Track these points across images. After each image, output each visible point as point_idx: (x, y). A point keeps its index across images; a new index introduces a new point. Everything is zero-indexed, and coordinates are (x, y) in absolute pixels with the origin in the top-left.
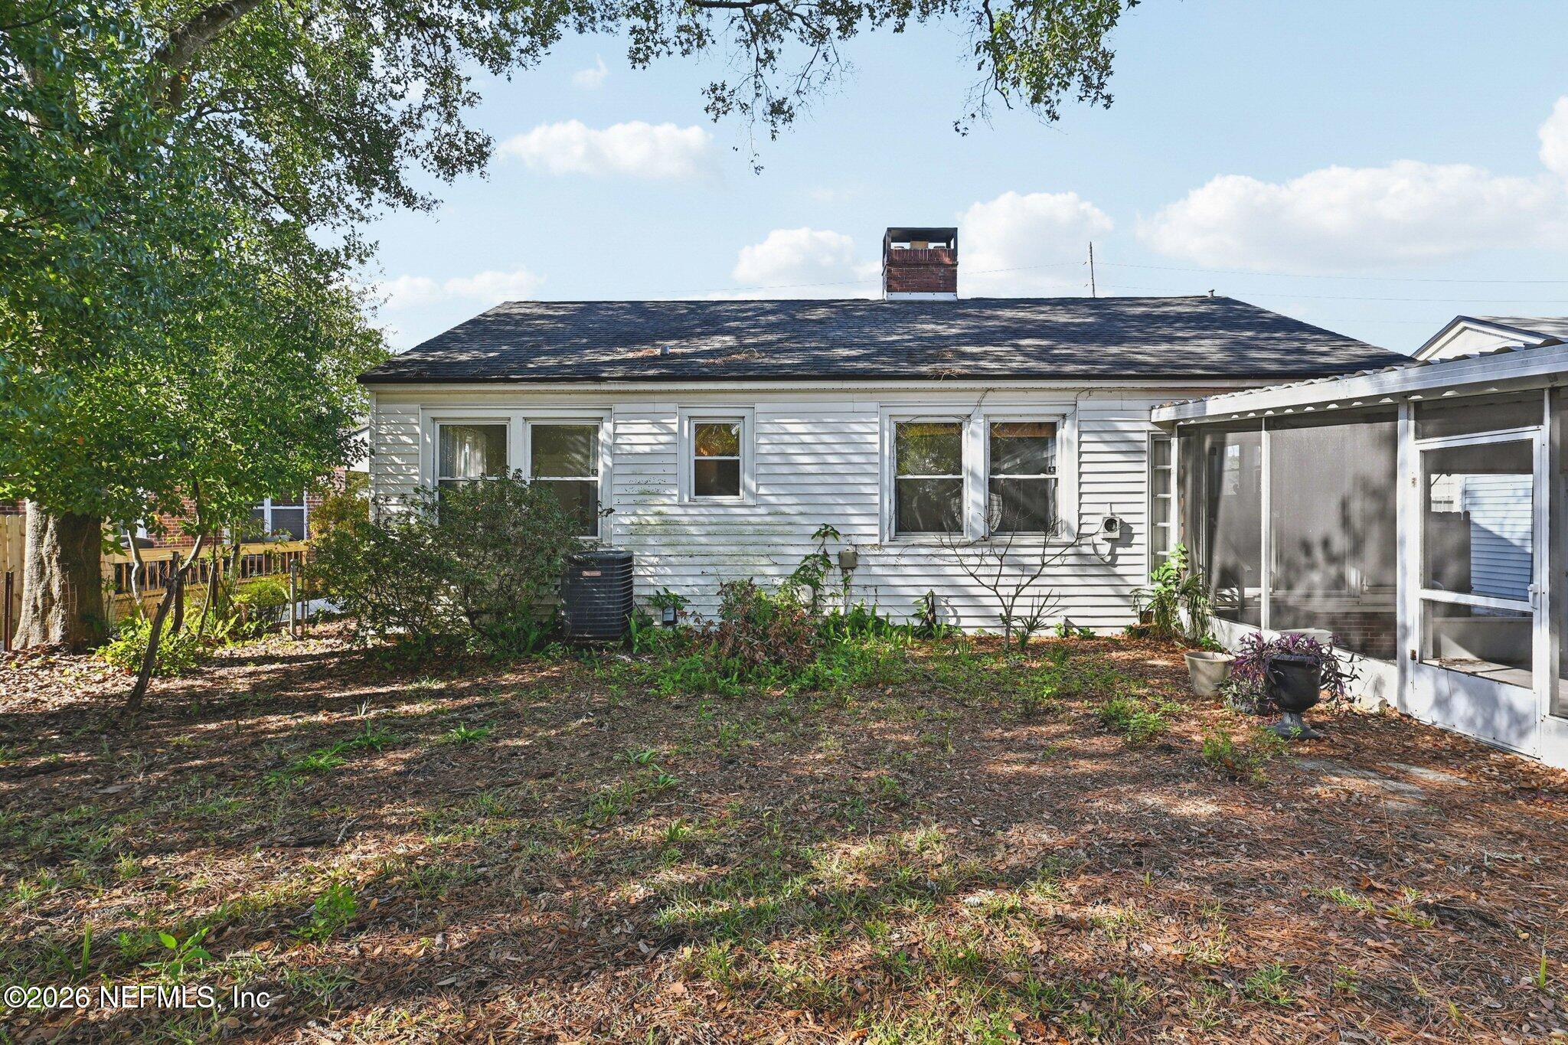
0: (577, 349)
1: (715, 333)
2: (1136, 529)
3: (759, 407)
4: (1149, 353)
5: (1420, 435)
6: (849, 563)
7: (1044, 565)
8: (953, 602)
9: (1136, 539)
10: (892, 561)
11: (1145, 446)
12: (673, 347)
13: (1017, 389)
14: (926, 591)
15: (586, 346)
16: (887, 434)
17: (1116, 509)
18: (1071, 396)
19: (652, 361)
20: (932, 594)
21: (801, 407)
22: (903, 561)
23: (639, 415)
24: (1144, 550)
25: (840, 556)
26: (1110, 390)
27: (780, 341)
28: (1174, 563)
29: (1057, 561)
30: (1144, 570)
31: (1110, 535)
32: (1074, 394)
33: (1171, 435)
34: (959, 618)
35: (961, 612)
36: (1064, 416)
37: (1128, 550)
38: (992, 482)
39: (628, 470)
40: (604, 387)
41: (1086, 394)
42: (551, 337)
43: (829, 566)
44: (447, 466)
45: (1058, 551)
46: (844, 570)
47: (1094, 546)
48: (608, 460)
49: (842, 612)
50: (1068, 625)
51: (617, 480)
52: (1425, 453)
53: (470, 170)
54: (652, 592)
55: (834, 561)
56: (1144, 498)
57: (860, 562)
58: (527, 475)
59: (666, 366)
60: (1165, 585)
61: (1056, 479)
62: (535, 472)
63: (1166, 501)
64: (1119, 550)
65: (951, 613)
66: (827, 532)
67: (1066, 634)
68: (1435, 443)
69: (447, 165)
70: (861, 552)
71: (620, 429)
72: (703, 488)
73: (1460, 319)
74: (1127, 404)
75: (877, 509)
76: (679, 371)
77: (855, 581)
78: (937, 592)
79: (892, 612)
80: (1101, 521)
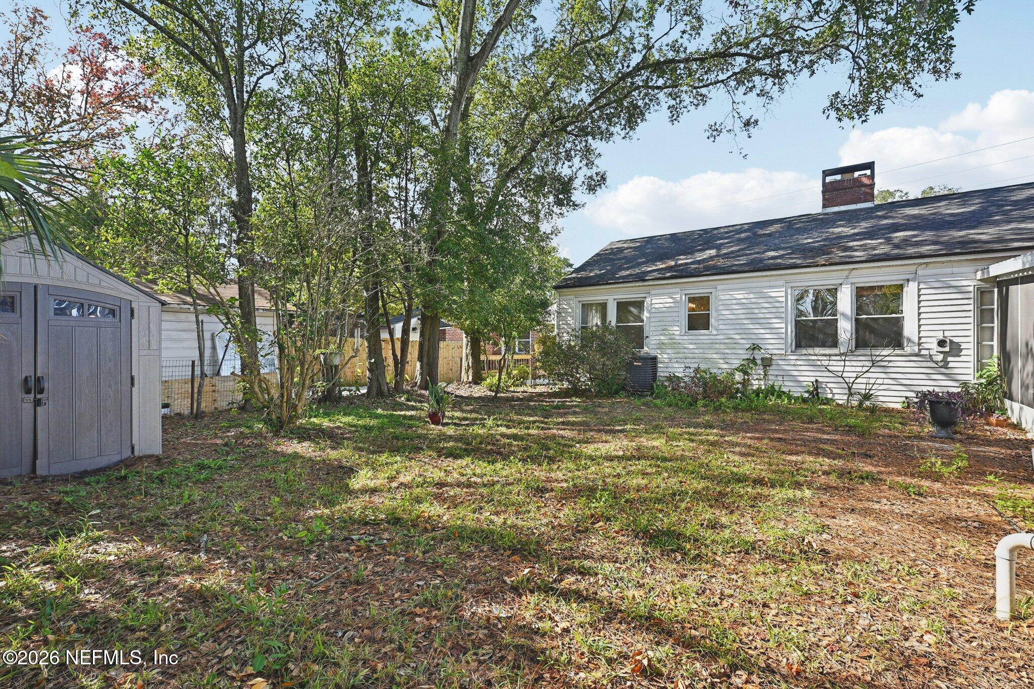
0: (639, 265)
1: (707, 249)
2: (963, 346)
3: (719, 287)
6: (767, 363)
8: (829, 385)
9: (964, 352)
10: (793, 362)
11: (972, 295)
12: (682, 260)
13: (874, 267)
14: (813, 379)
15: (643, 263)
16: (789, 297)
17: (947, 334)
18: (913, 268)
19: (670, 269)
20: (817, 381)
21: (743, 285)
22: (799, 363)
23: (663, 294)
24: (971, 359)
25: (762, 359)
26: (943, 262)
27: (739, 250)
30: (971, 371)
31: (942, 349)
32: (915, 267)
33: (992, 286)
34: (834, 394)
35: (835, 391)
36: (908, 280)
37: (957, 359)
38: (857, 320)
39: (657, 320)
40: (646, 283)
41: (924, 266)
42: (628, 260)
43: (756, 364)
44: (585, 320)
46: (765, 367)
47: (931, 356)
48: (648, 315)
49: (763, 387)
51: (652, 324)
53: (601, 188)
54: (667, 375)
55: (759, 362)
57: (774, 363)
58: (614, 323)
59: (675, 271)
61: (904, 317)
62: (618, 322)
64: (950, 359)
65: (829, 391)
66: (755, 347)
69: (592, 189)
70: (774, 357)
71: (654, 301)
72: (691, 327)
74: (955, 270)
75: (784, 336)
76: (682, 273)
77: (771, 372)
78: (820, 379)
79: (792, 389)
80: (935, 341)
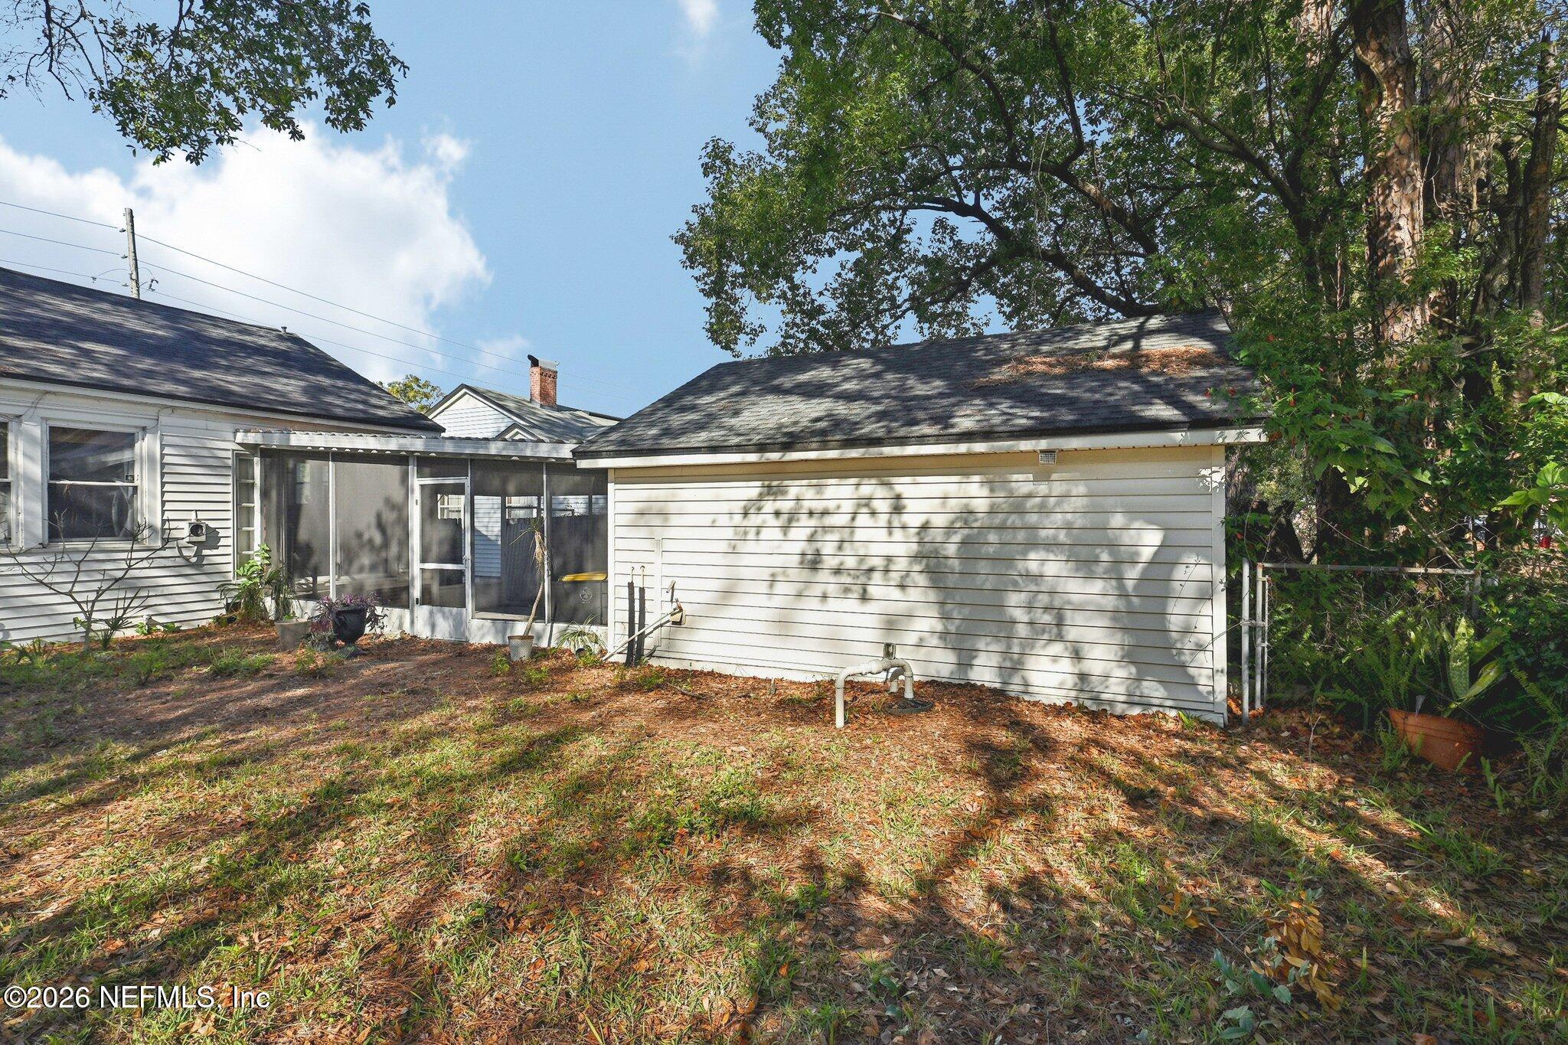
2: (222, 533)
4: (235, 383)
5: (420, 475)
7: (130, 567)
9: (222, 542)
11: (230, 462)
13: (88, 398)
17: (201, 515)
18: (153, 411)
24: (230, 550)
26: (195, 411)
28: (258, 560)
29: (145, 564)
30: (230, 567)
31: (195, 539)
32: (156, 409)
33: (254, 455)
34: (7, 631)
35: (10, 624)
36: (143, 429)
37: (215, 552)
38: (52, 488)
41: (168, 411)
45: (145, 554)
47: (180, 549)
50: (151, 623)
52: (422, 486)
56: (230, 506)
60: (250, 579)
61: (135, 488)
63: (250, 510)
64: (206, 552)
67: (149, 632)
68: (429, 481)
73: (463, 386)
74: (211, 425)
80: (186, 526)
